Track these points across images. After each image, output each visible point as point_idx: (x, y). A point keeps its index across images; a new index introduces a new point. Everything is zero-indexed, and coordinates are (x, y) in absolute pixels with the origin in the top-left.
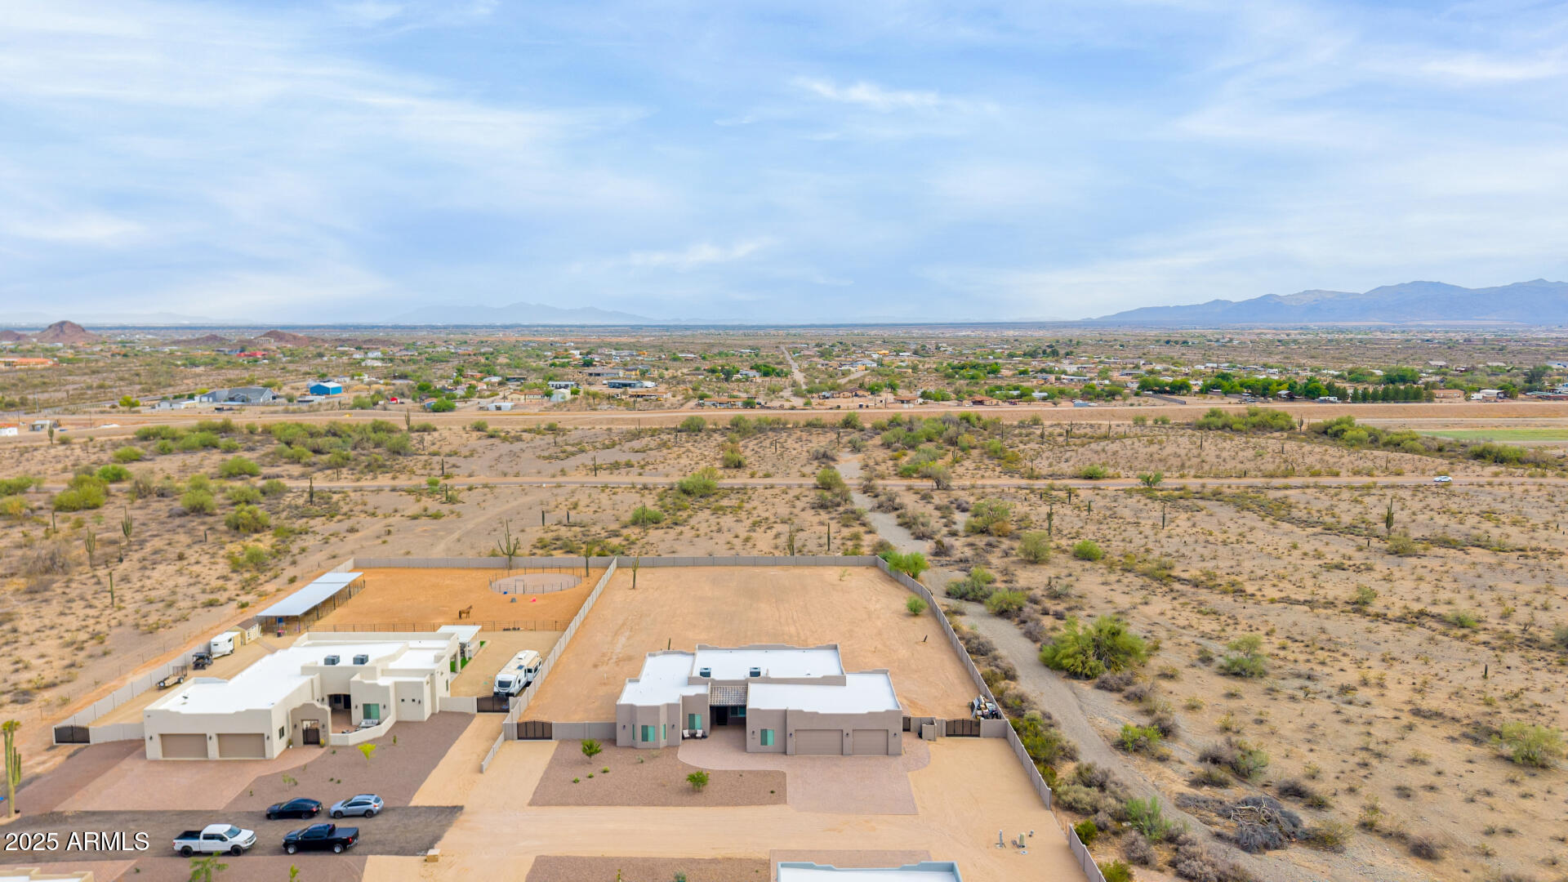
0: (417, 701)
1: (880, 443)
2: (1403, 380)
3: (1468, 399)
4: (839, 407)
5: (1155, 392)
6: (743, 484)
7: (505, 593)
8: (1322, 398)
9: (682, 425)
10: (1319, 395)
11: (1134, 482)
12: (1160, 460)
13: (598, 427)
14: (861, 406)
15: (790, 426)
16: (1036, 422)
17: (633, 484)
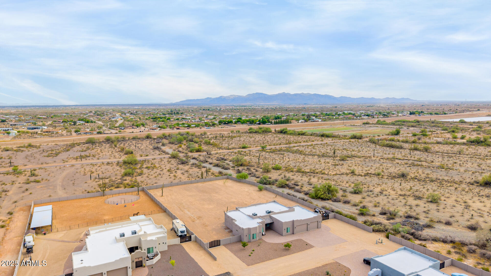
0: (165, 243)
1: (168, 142)
2: (279, 118)
3: (298, 122)
4: (133, 132)
5: (224, 124)
6: (144, 159)
7: (117, 204)
8: (267, 124)
9: (86, 141)
10: (266, 123)
11: (259, 148)
12: (257, 142)
13: (50, 144)
14: (140, 131)
15: (127, 139)
16: (205, 133)
17: (102, 162)
